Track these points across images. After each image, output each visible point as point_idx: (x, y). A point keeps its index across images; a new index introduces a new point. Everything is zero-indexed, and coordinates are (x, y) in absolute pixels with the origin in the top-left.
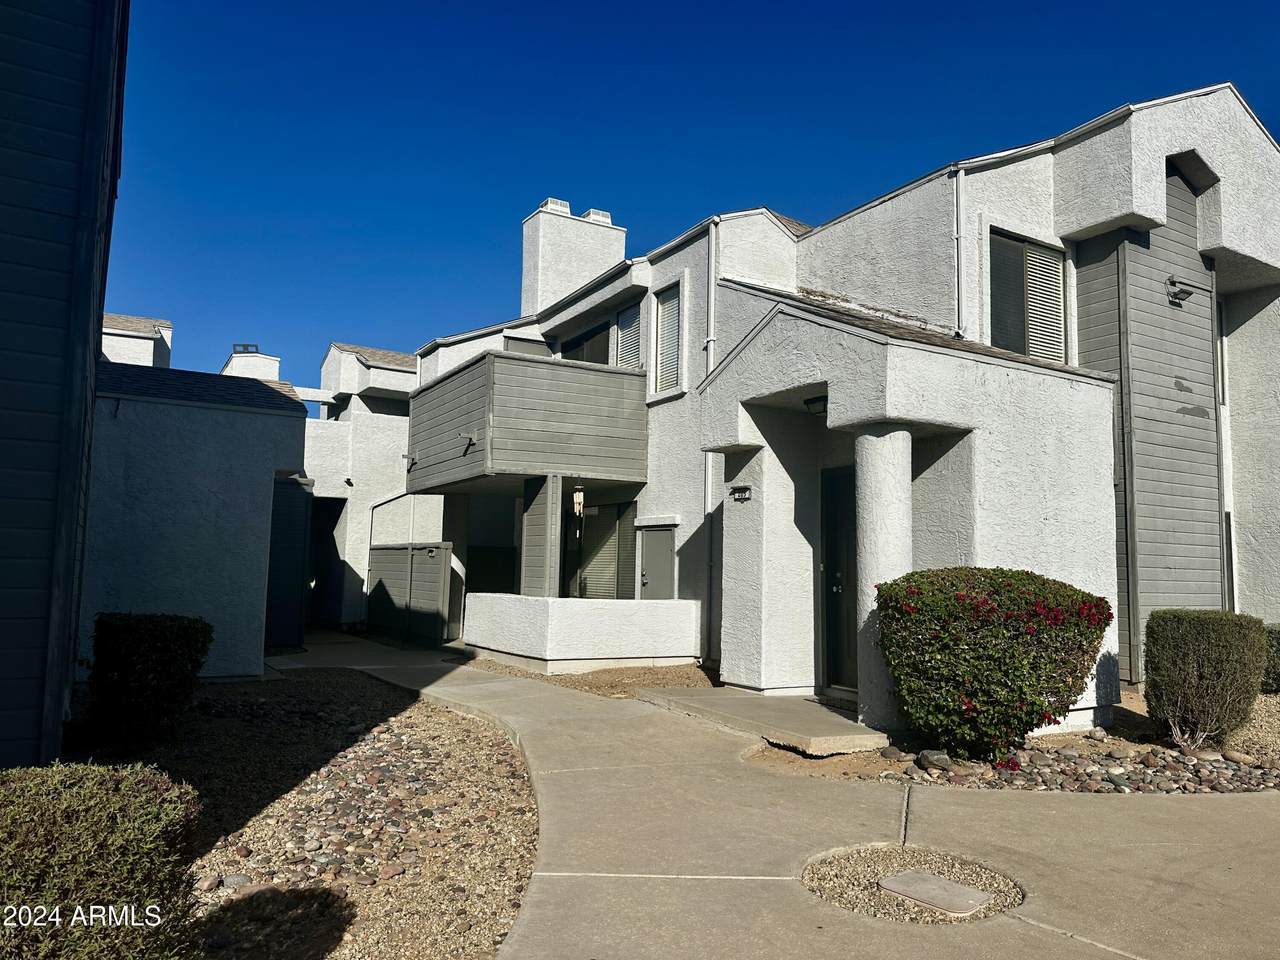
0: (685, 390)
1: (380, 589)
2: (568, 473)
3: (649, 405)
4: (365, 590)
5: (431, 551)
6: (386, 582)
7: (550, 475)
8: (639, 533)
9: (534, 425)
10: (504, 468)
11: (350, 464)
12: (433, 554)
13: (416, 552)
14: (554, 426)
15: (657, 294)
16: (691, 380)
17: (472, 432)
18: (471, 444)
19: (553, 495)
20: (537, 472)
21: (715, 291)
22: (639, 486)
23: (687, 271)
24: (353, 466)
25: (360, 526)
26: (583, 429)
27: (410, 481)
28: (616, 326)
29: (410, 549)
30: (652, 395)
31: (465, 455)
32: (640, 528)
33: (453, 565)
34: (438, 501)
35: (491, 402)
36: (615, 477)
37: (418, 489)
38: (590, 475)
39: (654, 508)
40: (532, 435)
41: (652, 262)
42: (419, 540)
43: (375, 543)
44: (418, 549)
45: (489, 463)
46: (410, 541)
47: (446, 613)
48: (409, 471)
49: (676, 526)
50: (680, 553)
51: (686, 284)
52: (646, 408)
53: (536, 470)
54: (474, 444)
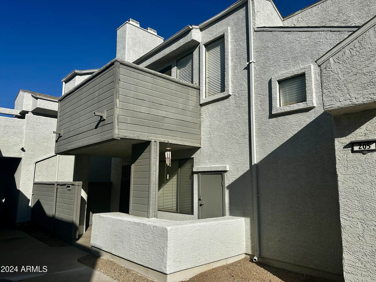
0: (231, 94)
1: (38, 204)
2: (162, 140)
3: (201, 105)
4: (30, 205)
5: (69, 187)
6: (42, 202)
7: (153, 141)
8: (195, 176)
9: (143, 110)
10: (125, 135)
11: (24, 140)
12: (70, 188)
13: (59, 186)
14: (154, 112)
15: (206, 45)
16: (235, 87)
17: (102, 112)
18: (102, 120)
19: (154, 152)
20: (146, 139)
21: (254, 35)
22: (195, 149)
23: (229, 28)
24: (26, 142)
25: (29, 172)
26: (171, 115)
27: (57, 147)
28: (176, 67)
29: (56, 185)
30: (203, 100)
31: (96, 127)
32: (197, 173)
33: (82, 195)
34: (71, 159)
35: (117, 92)
36: (186, 144)
37: (63, 151)
38: (174, 142)
39: (207, 161)
40: (142, 115)
41: (201, 30)
42: (61, 180)
43: (36, 181)
44: (61, 185)
45: (116, 131)
46: (56, 181)
47: (77, 222)
48: (57, 141)
49: (226, 171)
50: (228, 187)
51: (229, 35)
52: (199, 107)
53: (144, 137)
54: (104, 120)
